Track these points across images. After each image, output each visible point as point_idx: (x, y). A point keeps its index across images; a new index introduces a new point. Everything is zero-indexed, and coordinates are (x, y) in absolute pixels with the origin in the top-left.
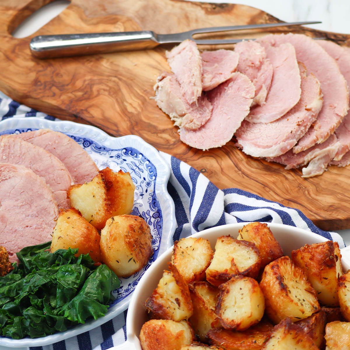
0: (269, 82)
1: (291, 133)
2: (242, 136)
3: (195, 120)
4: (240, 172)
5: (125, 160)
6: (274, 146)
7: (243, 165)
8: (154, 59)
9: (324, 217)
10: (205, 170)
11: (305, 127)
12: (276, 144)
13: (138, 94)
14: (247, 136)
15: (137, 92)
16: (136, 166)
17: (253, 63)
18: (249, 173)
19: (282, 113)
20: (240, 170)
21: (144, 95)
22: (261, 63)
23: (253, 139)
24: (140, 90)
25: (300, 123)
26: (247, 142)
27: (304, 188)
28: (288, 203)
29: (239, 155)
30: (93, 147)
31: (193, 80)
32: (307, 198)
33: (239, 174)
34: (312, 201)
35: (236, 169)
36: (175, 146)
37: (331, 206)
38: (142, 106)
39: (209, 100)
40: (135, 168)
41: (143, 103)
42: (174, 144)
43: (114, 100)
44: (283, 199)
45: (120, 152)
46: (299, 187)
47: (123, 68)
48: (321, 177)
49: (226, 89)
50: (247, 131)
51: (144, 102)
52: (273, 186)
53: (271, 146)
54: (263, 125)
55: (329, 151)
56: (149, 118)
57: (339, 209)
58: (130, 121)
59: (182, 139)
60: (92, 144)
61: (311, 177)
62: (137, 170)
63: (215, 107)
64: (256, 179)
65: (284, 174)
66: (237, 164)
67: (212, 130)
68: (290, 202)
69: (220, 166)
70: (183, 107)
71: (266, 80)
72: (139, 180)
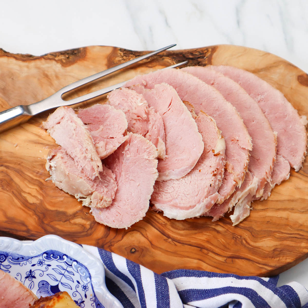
0: (162, 133)
1: (211, 186)
2: (157, 198)
3: (105, 197)
4: (170, 240)
5: (49, 265)
6: (197, 205)
7: (169, 229)
8: (32, 133)
9: (274, 267)
10: (135, 249)
11: (220, 174)
12: (199, 202)
13: (33, 179)
14: (162, 197)
15: (29, 176)
16: (64, 269)
17: (138, 116)
18: (179, 237)
19: (192, 166)
20: (169, 237)
21: (38, 179)
22: (148, 114)
23: (171, 201)
24: (32, 174)
25: (215, 173)
26: (165, 205)
27: (239, 237)
28: (232, 261)
29: (160, 219)
30: (10, 260)
31: (89, 156)
32: (248, 248)
33: (169, 242)
34: (255, 251)
35: (165, 238)
36: (93, 229)
37: (274, 250)
38: (41, 192)
39: (107, 166)
40: (63, 272)
41: (41, 189)
42: (91, 228)
43: (11, 194)
44: (225, 259)
45: (41, 258)
46: (235, 237)
47: (6, 152)
48: (249, 218)
49: (123, 154)
50: (161, 192)
51: (41, 186)
52: (209, 246)
53: (195, 206)
54: (175, 182)
55: (250, 190)
56: (54, 204)
57: (284, 251)
58: (36, 214)
59: (97, 220)
60: (8, 256)
61: (241, 222)
62: (66, 273)
63: (118, 174)
64: (189, 243)
65: (213, 227)
66: (163, 231)
67: (125, 201)
68: (234, 259)
69: (148, 239)
70: (87, 186)
71: (159, 131)
72: (74, 285)
